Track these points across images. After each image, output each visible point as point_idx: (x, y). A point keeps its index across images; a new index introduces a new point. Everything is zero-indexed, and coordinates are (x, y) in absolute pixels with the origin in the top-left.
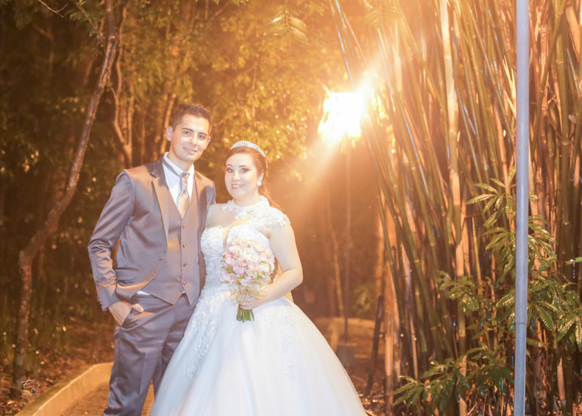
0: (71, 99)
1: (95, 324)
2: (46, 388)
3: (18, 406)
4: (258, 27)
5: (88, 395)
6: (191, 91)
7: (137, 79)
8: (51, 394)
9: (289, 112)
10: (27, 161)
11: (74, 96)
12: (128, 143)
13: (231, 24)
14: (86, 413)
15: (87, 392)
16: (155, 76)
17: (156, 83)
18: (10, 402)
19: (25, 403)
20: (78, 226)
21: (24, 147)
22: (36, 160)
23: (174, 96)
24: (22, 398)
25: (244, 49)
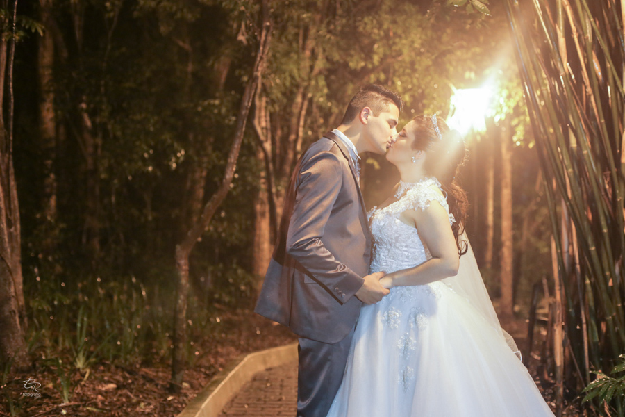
0: (212, 102)
1: (239, 311)
2: (204, 380)
3: (179, 402)
4: (391, 26)
5: (244, 385)
6: (326, 91)
7: (275, 80)
8: (211, 389)
9: (424, 106)
10: (173, 159)
11: (215, 98)
12: (267, 141)
13: (366, 24)
14: (246, 406)
15: (243, 383)
16: (292, 77)
17: (292, 84)
18: (170, 398)
19: (185, 399)
20: (221, 220)
21: (172, 146)
22: (182, 159)
23: (310, 95)
24: (181, 393)
25: (378, 47)
